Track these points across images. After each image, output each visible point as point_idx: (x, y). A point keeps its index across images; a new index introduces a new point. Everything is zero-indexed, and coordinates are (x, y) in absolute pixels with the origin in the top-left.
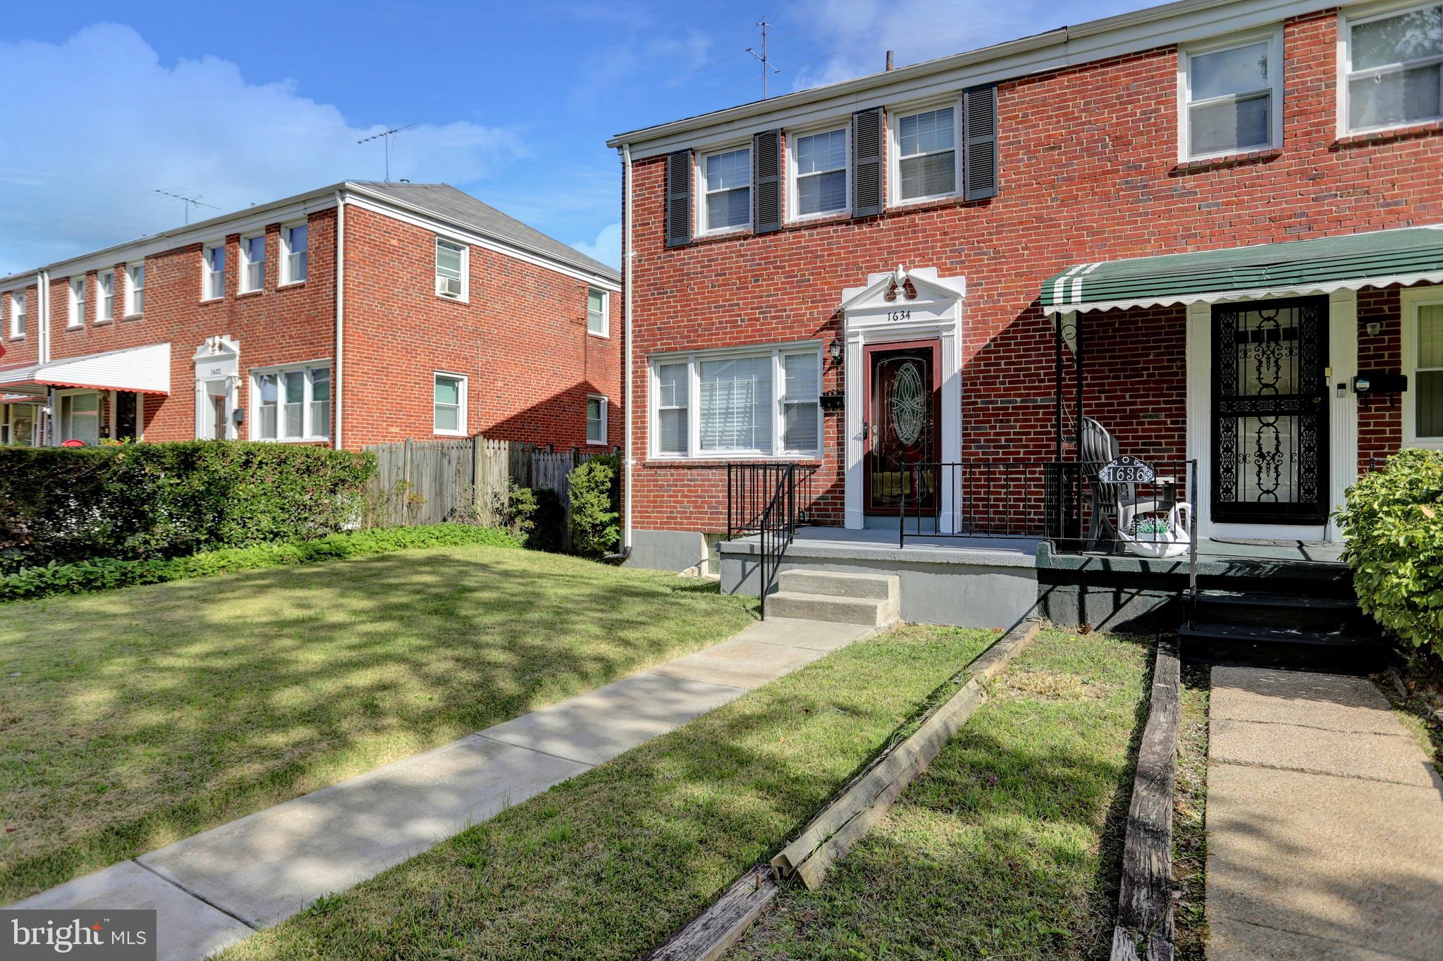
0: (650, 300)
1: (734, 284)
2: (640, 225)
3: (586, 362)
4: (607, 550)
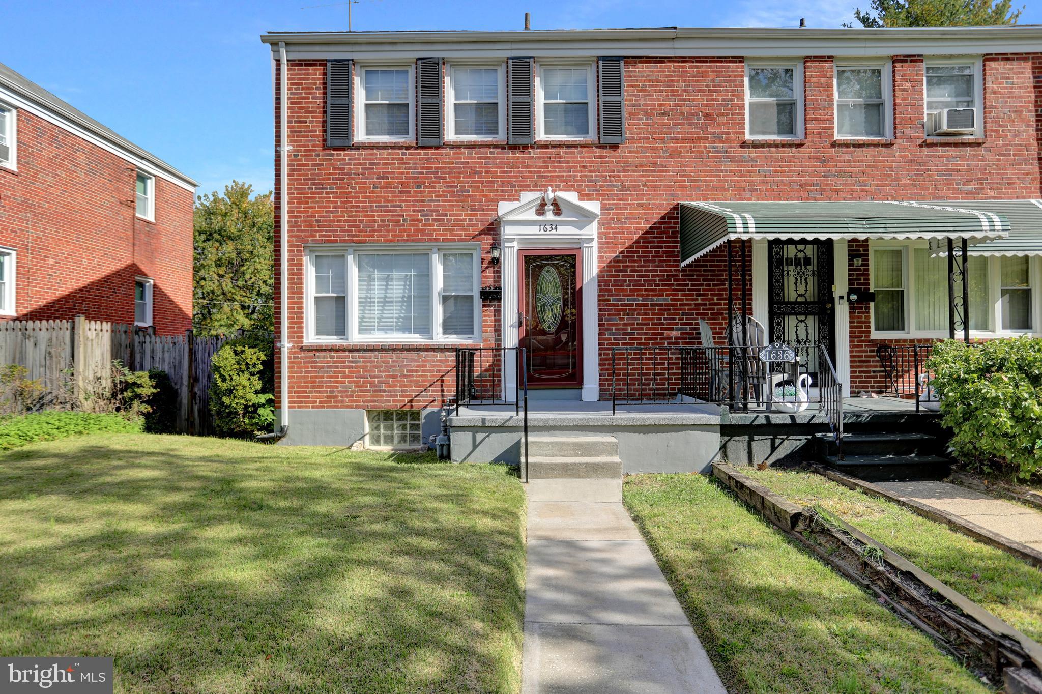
0: (307, 193)
1: (397, 187)
2: (296, 122)
3: (134, 245)
4: (259, 430)
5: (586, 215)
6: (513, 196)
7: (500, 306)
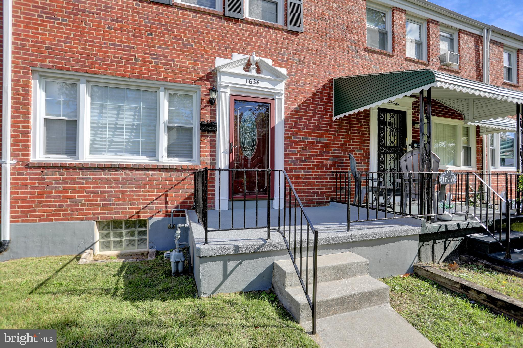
1: (130, 31)
5: (278, 76)
6: (227, 54)
7: (215, 137)
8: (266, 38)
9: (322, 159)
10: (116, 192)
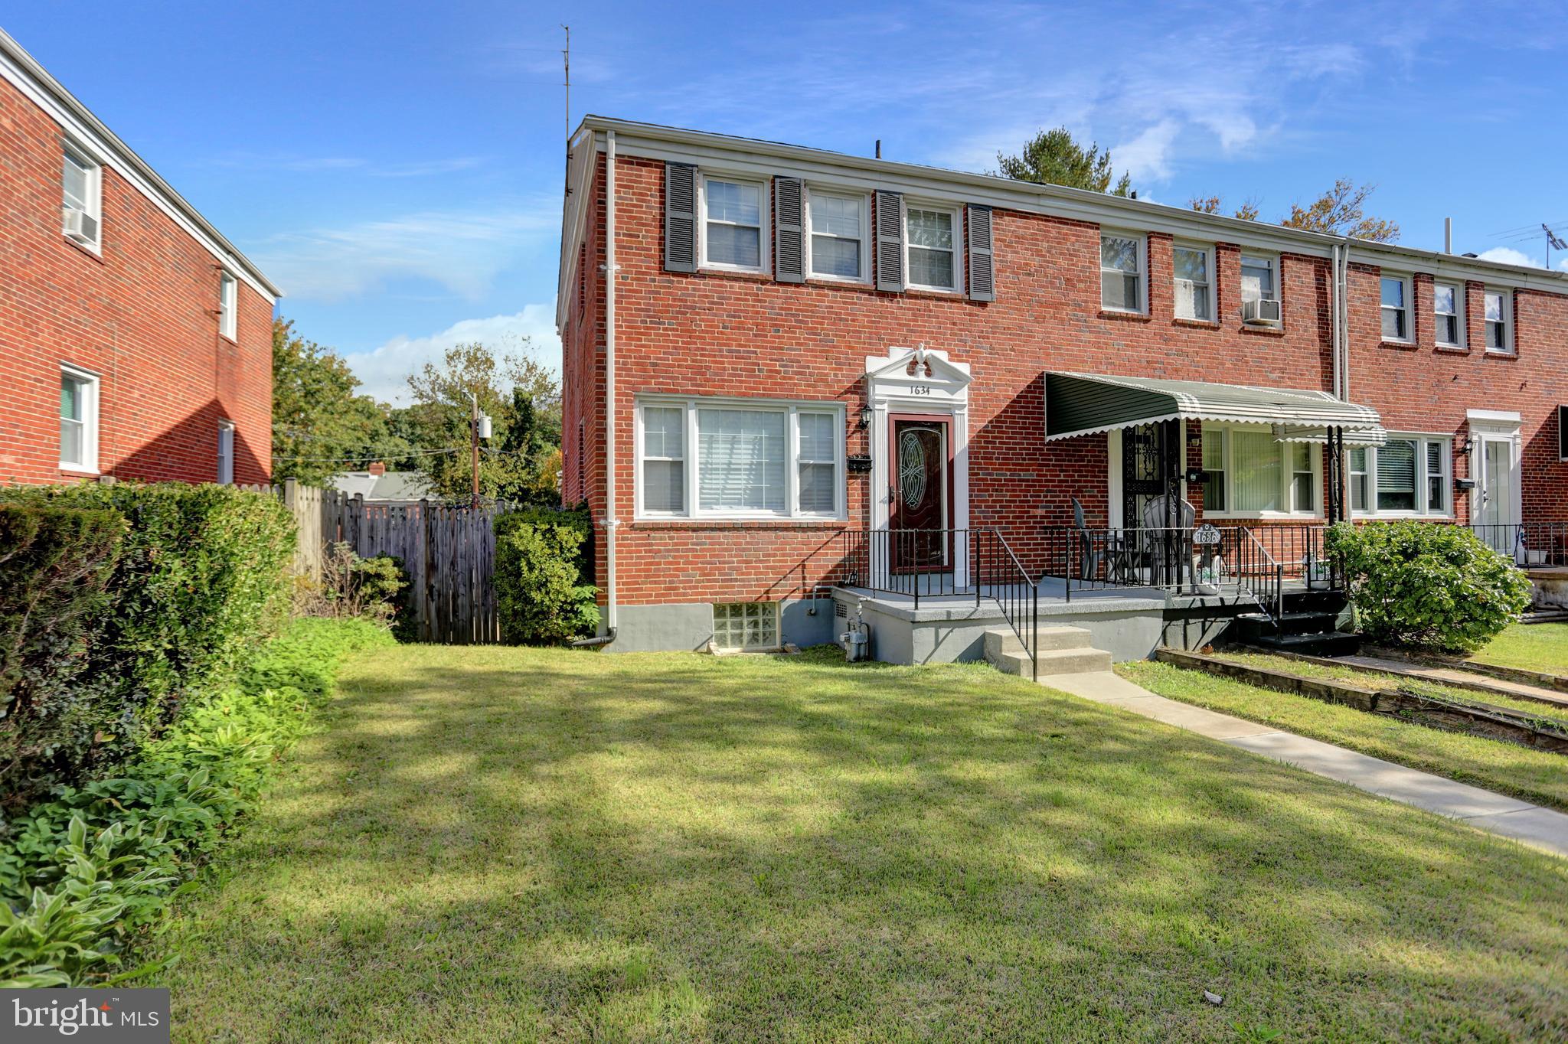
0: (639, 328)
1: (751, 329)
2: (625, 235)
3: (217, 374)
4: (577, 633)
5: (957, 378)
6: (881, 350)
7: (868, 478)
8: (937, 317)
9: (1028, 507)
10: (738, 562)
